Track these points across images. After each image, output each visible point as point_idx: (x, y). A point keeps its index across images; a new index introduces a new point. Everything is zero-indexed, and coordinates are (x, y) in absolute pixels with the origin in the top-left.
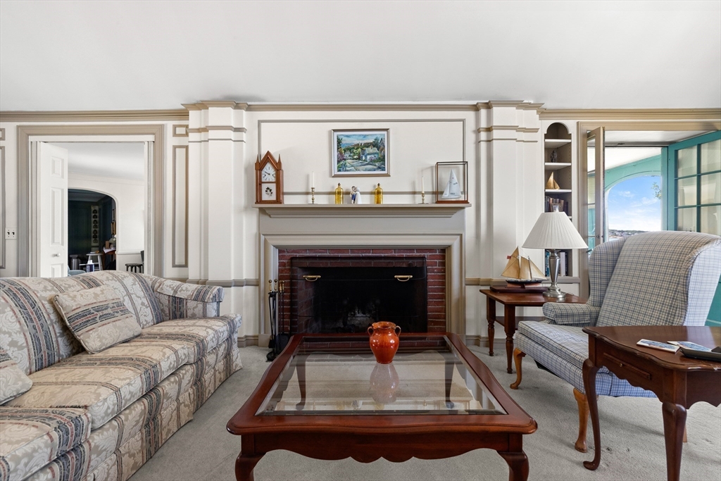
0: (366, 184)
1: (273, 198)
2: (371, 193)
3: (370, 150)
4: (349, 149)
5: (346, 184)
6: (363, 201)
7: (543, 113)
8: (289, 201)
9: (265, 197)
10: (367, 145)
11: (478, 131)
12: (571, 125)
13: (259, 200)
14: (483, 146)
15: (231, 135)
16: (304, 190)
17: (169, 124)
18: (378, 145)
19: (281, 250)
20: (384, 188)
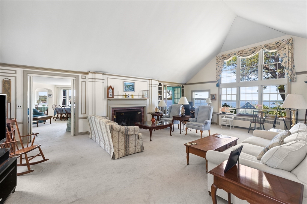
0: (130, 94)
1: (112, 96)
2: (131, 96)
3: (131, 86)
4: (127, 86)
5: (127, 94)
6: (130, 97)
7: (159, 81)
8: (115, 97)
9: (110, 96)
10: (130, 85)
11: (149, 84)
12: (162, 84)
13: (108, 97)
14: (150, 87)
16: (117, 95)
17: (80, 75)
18: (132, 85)
19: (112, 108)
20: (134, 95)
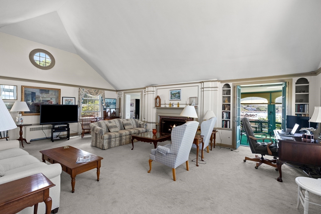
0: (176, 102)
1: (158, 105)
2: (177, 104)
3: (177, 94)
4: (173, 94)
5: (172, 102)
6: (175, 106)
7: (222, 82)
8: (162, 106)
9: (157, 105)
10: (177, 93)
11: (201, 89)
13: (156, 106)
14: (202, 92)
15: (152, 92)
16: (164, 104)
17: (143, 90)
18: (179, 93)
19: (160, 116)
20: (180, 103)
